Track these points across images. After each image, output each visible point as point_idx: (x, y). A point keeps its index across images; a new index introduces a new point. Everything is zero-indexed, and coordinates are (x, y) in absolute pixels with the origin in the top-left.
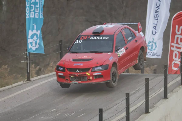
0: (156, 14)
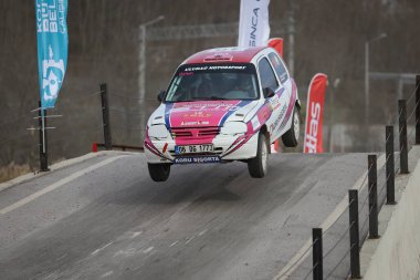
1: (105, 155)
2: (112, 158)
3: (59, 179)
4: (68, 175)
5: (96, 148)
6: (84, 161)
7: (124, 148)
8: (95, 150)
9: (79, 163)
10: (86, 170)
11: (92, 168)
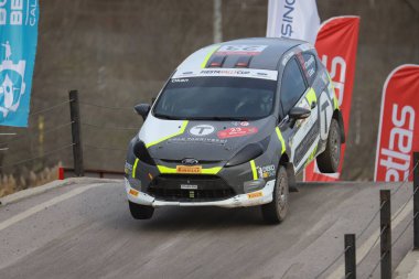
0: (286, 23)
1: (74, 183)
2: (82, 187)
3: (12, 215)
4: (24, 210)
5: (63, 174)
6: (46, 192)
7: (101, 174)
8: (62, 178)
9: (38, 195)
10: (47, 204)
11: (55, 200)
